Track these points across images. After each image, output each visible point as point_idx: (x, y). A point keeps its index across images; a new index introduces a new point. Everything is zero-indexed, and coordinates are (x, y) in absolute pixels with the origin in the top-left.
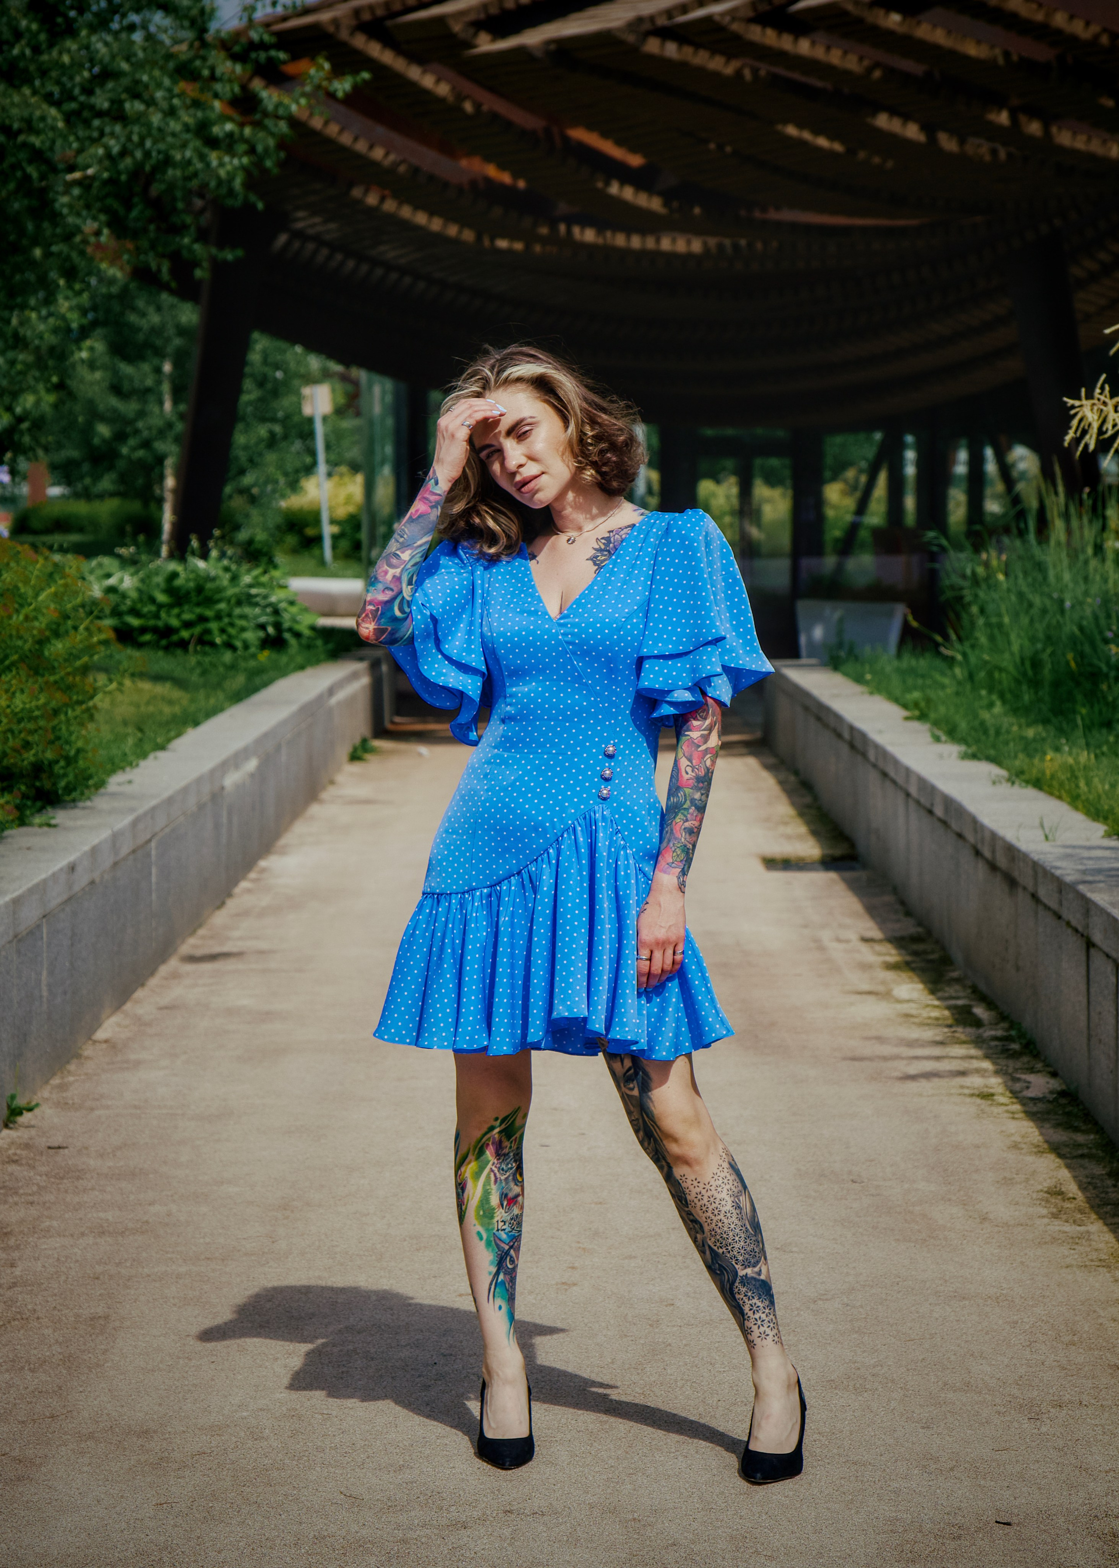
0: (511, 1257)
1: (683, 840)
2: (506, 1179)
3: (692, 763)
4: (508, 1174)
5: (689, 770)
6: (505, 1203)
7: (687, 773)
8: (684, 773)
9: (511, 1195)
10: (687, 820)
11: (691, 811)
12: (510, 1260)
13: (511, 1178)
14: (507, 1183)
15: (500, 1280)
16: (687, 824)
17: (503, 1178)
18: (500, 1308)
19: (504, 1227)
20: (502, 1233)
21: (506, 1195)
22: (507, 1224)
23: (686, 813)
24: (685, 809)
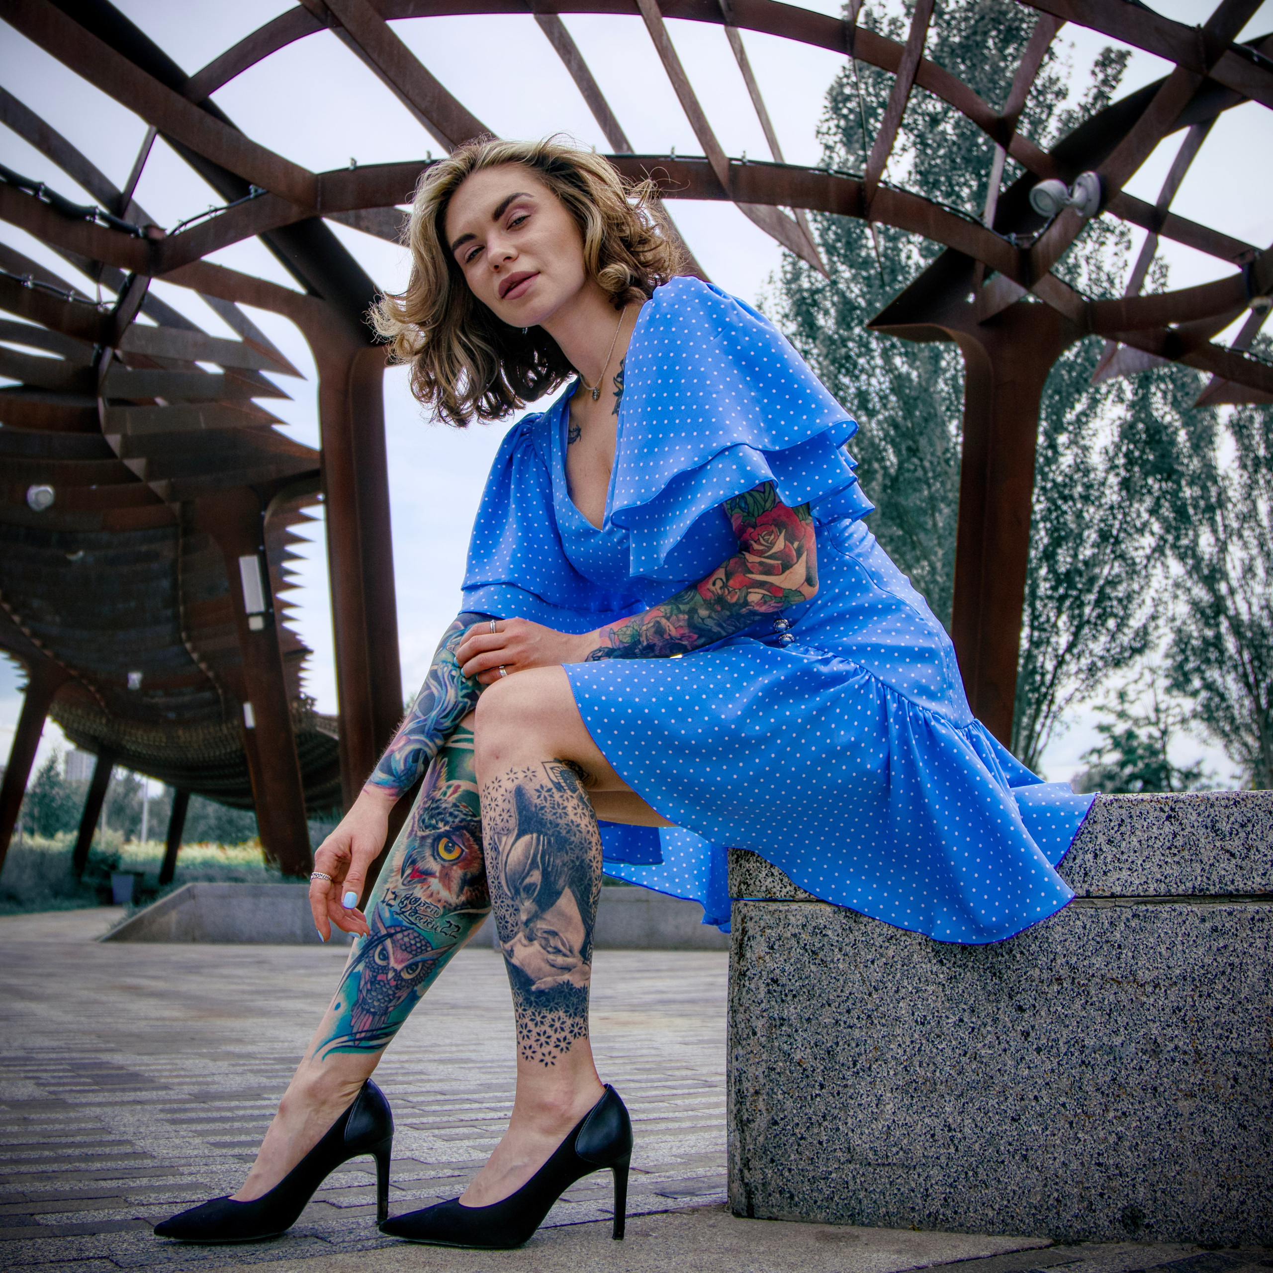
0: (384, 949)
1: (644, 628)
2: (423, 838)
3: (728, 580)
4: (427, 832)
5: (719, 584)
6: (408, 871)
7: (714, 584)
8: (711, 582)
9: (420, 865)
10: (668, 619)
11: (681, 616)
12: (381, 953)
13: (429, 841)
14: (422, 845)
15: (356, 970)
16: (664, 621)
17: (420, 834)
18: (338, 1006)
19: (392, 902)
20: (387, 908)
21: (414, 862)
22: (398, 901)
23: (675, 612)
24: (678, 608)
